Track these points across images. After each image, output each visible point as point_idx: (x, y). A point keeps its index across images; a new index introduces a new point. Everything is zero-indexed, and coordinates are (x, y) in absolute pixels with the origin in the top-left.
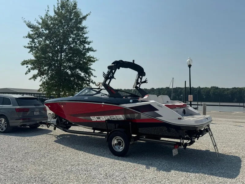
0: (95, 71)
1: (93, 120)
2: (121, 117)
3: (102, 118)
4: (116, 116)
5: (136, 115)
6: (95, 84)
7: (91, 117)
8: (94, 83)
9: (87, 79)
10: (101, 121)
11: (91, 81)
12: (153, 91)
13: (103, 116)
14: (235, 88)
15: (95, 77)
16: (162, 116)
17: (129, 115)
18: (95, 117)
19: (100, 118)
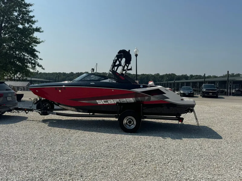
0: (40, 53)
1: (98, 104)
2: (131, 100)
3: (111, 101)
4: (126, 100)
5: (146, 98)
6: (41, 68)
7: (97, 101)
8: (41, 66)
9: (33, 62)
10: (109, 104)
11: (37, 64)
12: (72, 76)
13: (112, 100)
14: (143, 74)
15: (41, 60)
16: (169, 98)
17: (139, 98)
18: (103, 101)
19: (108, 101)
